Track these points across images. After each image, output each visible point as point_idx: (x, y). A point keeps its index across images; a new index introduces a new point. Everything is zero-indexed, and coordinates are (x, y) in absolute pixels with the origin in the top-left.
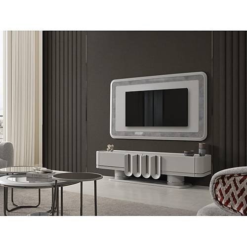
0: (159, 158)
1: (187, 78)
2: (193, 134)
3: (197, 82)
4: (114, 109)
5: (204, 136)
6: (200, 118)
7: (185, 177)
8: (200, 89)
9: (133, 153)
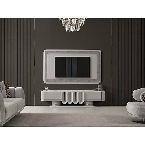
0: (83, 93)
1: (91, 52)
2: (94, 80)
3: (96, 55)
4: (46, 67)
6: (98, 73)
7: (93, 101)
8: (98, 58)
9: (67, 92)
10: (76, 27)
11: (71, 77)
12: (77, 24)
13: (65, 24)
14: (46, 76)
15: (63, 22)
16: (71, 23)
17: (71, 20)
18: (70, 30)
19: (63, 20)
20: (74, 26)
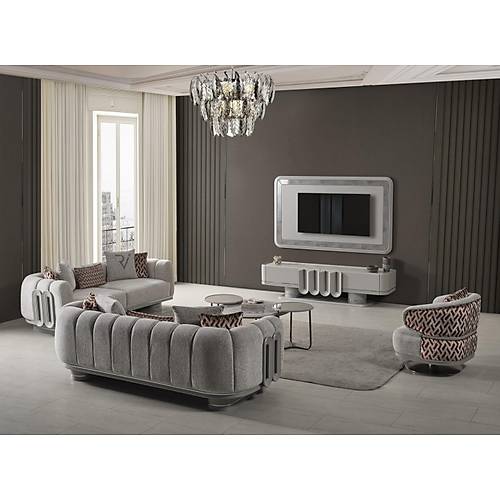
0: (340, 274)
1: (370, 183)
2: (377, 246)
5: (389, 249)
6: (385, 230)
9: (308, 269)
10: (241, 124)
11: (331, 233)
12: (246, 114)
13: (209, 116)
14: (279, 232)
15: (203, 107)
16: (228, 112)
17: (227, 103)
18: (225, 131)
19: (203, 103)
20: (237, 122)
